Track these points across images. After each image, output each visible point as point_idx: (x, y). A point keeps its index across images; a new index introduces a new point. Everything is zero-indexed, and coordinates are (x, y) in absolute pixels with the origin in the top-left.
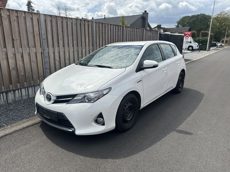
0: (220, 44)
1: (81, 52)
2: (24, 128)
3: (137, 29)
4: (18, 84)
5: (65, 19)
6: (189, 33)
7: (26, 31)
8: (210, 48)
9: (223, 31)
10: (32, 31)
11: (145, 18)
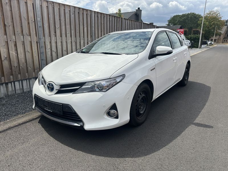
0: (210, 42)
1: (79, 43)
2: (20, 125)
3: (136, 22)
4: (11, 77)
5: (62, 6)
6: (182, 30)
7: (20, 16)
8: (201, 45)
9: (212, 30)
10: (26, 17)
11: (139, 15)
